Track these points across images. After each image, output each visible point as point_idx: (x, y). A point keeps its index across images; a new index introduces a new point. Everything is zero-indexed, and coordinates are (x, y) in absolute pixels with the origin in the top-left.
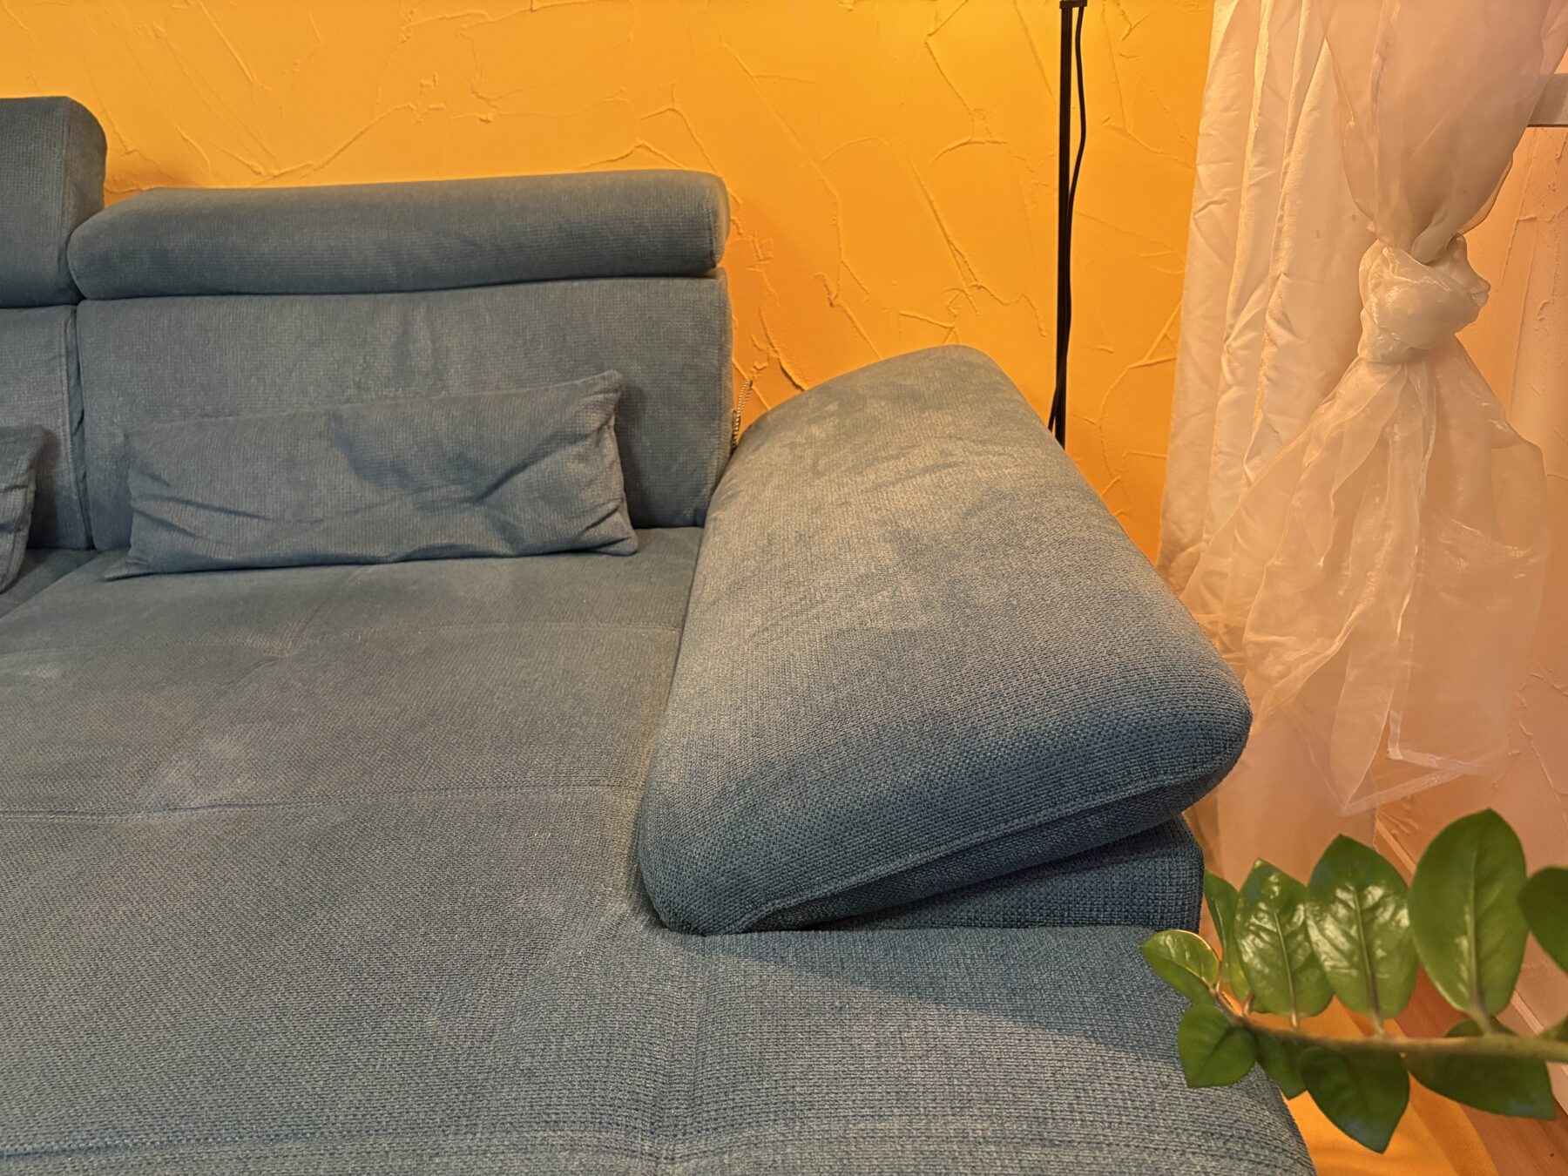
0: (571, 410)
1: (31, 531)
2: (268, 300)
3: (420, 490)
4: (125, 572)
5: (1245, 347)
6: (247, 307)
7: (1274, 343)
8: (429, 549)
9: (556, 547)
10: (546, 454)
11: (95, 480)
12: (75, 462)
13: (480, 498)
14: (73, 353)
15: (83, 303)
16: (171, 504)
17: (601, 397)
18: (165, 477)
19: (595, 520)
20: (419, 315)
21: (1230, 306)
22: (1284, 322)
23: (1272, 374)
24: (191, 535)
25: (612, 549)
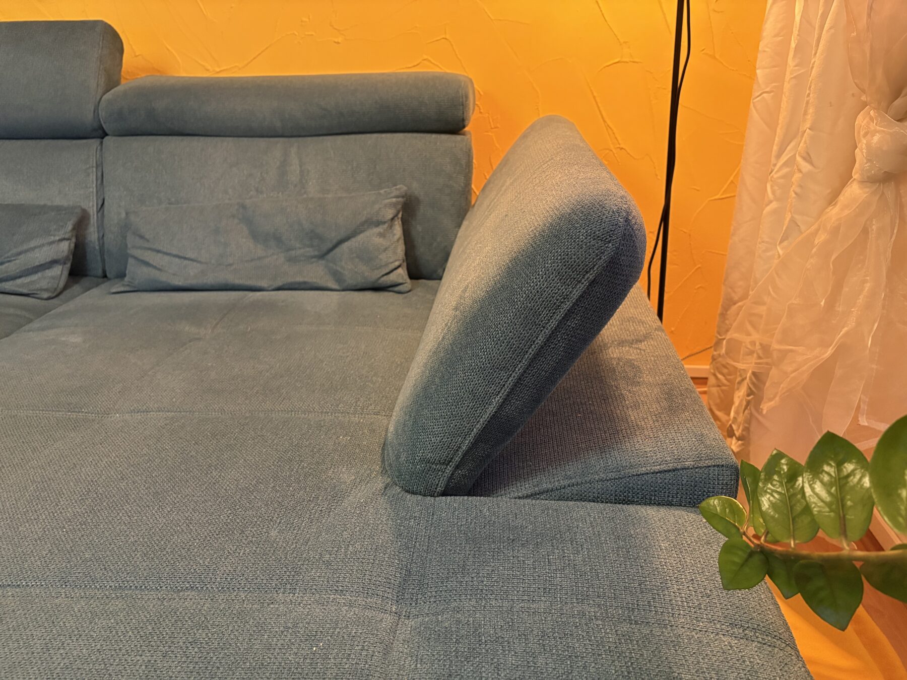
0: (377, 207)
1: (72, 265)
2: (209, 139)
3: (289, 250)
4: (122, 289)
5: (783, 177)
6: (196, 143)
7: (800, 171)
8: (292, 283)
9: (365, 286)
10: (361, 232)
11: (110, 238)
12: (98, 227)
13: (322, 256)
14: (100, 165)
15: (107, 138)
16: (149, 252)
17: (394, 200)
18: (147, 237)
19: (388, 271)
20: (294, 150)
21: (774, 153)
22: (807, 158)
23: (798, 190)
24: (159, 269)
25: (396, 289)
